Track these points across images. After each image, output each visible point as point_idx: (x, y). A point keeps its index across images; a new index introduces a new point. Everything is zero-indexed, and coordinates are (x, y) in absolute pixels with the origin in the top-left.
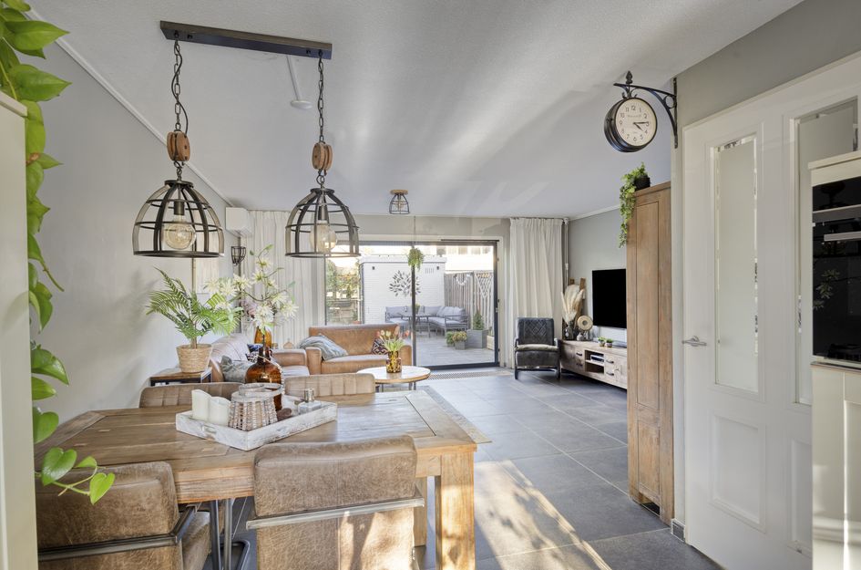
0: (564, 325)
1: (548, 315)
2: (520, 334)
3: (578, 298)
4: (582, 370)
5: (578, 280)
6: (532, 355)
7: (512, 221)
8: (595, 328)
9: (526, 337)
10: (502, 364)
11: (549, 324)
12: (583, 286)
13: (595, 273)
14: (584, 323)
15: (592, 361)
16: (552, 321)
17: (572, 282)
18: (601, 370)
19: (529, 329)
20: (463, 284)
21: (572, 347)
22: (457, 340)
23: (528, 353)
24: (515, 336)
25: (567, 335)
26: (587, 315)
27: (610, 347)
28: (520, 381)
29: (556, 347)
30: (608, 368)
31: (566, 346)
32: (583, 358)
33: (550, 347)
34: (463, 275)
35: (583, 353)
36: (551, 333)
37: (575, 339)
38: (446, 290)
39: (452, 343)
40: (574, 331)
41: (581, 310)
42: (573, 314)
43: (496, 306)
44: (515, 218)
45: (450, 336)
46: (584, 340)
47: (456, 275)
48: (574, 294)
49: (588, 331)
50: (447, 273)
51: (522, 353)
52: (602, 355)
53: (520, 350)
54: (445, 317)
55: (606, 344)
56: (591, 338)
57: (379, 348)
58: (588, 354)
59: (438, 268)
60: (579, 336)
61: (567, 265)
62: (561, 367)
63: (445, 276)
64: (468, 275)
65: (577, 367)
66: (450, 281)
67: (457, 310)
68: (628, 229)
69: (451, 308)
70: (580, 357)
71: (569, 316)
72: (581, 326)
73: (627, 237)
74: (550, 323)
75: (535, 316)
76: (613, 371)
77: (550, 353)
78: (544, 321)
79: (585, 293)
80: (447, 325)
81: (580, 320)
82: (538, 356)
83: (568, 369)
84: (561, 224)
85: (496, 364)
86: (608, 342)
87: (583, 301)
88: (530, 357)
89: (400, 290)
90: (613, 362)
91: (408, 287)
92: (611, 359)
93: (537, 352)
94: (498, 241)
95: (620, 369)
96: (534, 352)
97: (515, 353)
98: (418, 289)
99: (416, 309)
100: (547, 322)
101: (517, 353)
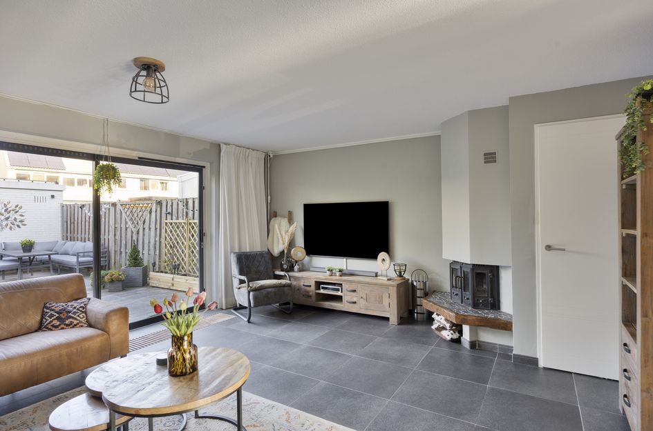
2: (241, 270)
5: (284, 213)
6: (268, 293)
7: (223, 147)
8: (307, 257)
9: (248, 273)
11: (267, 258)
12: (290, 217)
15: (322, 291)
16: (269, 254)
17: (277, 215)
18: (339, 298)
19: (249, 264)
22: (112, 281)
23: (264, 292)
25: (285, 266)
26: (298, 246)
27: (341, 275)
29: (289, 282)
30: (347, 297)
32: (313, 288)
33: (283, 281)
35: (312, 284)
36: (270, 267)
37: (294, 270)
38: (64, 222)
43: (201, 240)
44: (226, 144)
45: (104, 277)
46: (300, 270)
47: (83, 206)
50: (66, 203)
51: (257, 293)
52: (340, 285)
53: (255, 290)
54: (77, 255)
55: (337, 273)
59: (53, 197)
60: (296, 268)
63: (64, 207)
64: (107, 206)
65: (306, 299)
70: (308, 289)
72: (295, 257)
75: (247, 249)
76: (355, 299)
77: (286, 288)
78: (262, 255)
80: (80, 263)
81: (294, 251)
86: (339, 271)
88: (266, 296)
90: (355, 291)
91: (7, 219)
92: (353, 287)
93: (273, 289)
94: (204, 167)
95: (364, 297)
96: (269, 290)
97: (249, 292)
98: (21, 221)
99: (28, 246)
100: (265, 255)
101: (251, 293)
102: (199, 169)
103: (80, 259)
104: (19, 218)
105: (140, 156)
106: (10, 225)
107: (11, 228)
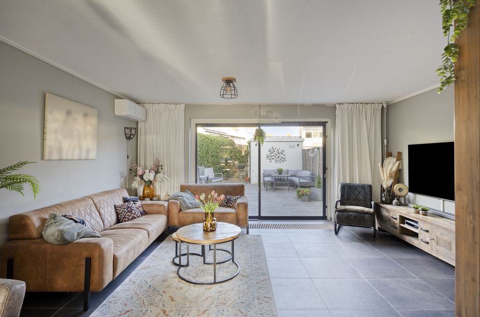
0: (383, 190)
1: (369, 181)
2: (342, 196)
3: (395, 168)
4: (397, 232)
5: (395, 153)
6: (349, 216)
7: (337, 106)
8: (411, 195)
9: (348, 199)
10: (328, 218)
11: (368, 190)
12: (399, 157)
13: (411, 148)
14: (400, 190)
15: (406, 226)
16: (370, 186)
17: (390, 155)
18: (415, 235)
19: (350, 193)
20: (312, 156)
21: (388, 210)
22: (303, 195)
23: (346, 214)
24: (338, 198)
25: (384, 199)
26: (403, 183)
27: (425, 215)
28: (339, 237)
29: (372, 210)
30: (422, 235)
31: (382, 210)
32: (397, 222)
33: (366, 209)
34: (313, 149)
35: (398, 217)
36: (369, 197)
37: (391, 203)
38: (303, 159)
39: (300, 196)
40: (390, 196)
41: (398, 178)
42: (390, 182)
43: (324, 172)
44: (340, 104)
45: (299, 191)
46: (400, 204)
47: (309, 150)
48: (391, 165)
49: (405, 196)
50: (304, 148)
51: (341, 214)
52: (417, 222)
53: (339, 211)
54: (300, 178)
55: (421, 212)
56: (407, 202)
57: (227, 202)
58: (403, 219)
59: (298, 145)
60: (395, 201)
61: (385, 141)
62: (377, 226)
63: (303, 150)
64: (316, 150)
65: (392, 228)
66: (306, 154)
67: (308, 173)
68: (459, 54)
69: (305, 172)
70: (395, 220)
71: (387, 183)
72: (397, 192)
73: (458, 70)
74: (369, 188)
75: (357, 182)
76: (428, 240)
77: (366, 216)
78: (363, 187)
79: (401, 164)
80: (300, 183)
81: (396, 187)
82: (355, 217)
83: (384, 229)
84: (380, 108)
85: (324, 218)
86: (423, 210)
87: (399, 171)
88: (347, 217)
89: (273, 159)
90: (428, 231)
91: (278, 157)
92: (426, 227)
93: (354, 214)
94: (327, 122)
95: (436, 240)
96: (351, 213)
97: (335, 212)
98: (284, 159)
99: (280, 171)
100: (366, 188)
101: (337, 213)
102: (323, 124)
103: (300, 181)
104: (283, 157)
105: (282, 121)
106: (280, 160)
107: (280, 162)
